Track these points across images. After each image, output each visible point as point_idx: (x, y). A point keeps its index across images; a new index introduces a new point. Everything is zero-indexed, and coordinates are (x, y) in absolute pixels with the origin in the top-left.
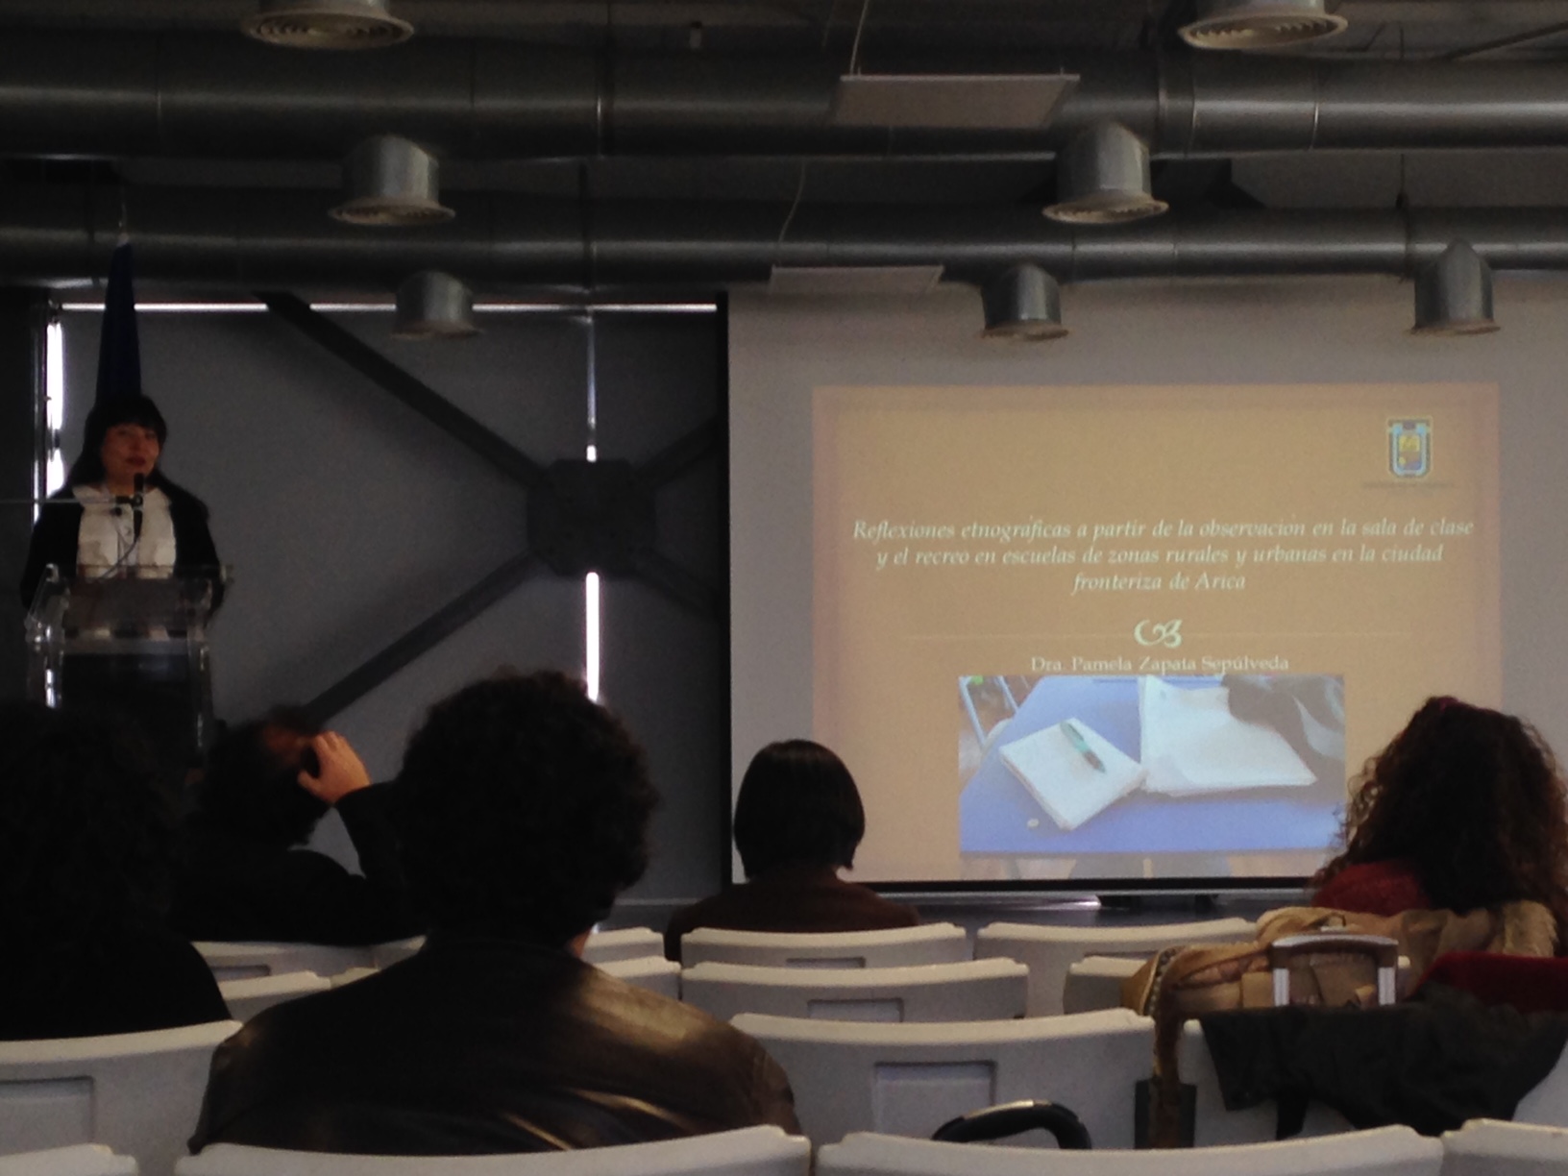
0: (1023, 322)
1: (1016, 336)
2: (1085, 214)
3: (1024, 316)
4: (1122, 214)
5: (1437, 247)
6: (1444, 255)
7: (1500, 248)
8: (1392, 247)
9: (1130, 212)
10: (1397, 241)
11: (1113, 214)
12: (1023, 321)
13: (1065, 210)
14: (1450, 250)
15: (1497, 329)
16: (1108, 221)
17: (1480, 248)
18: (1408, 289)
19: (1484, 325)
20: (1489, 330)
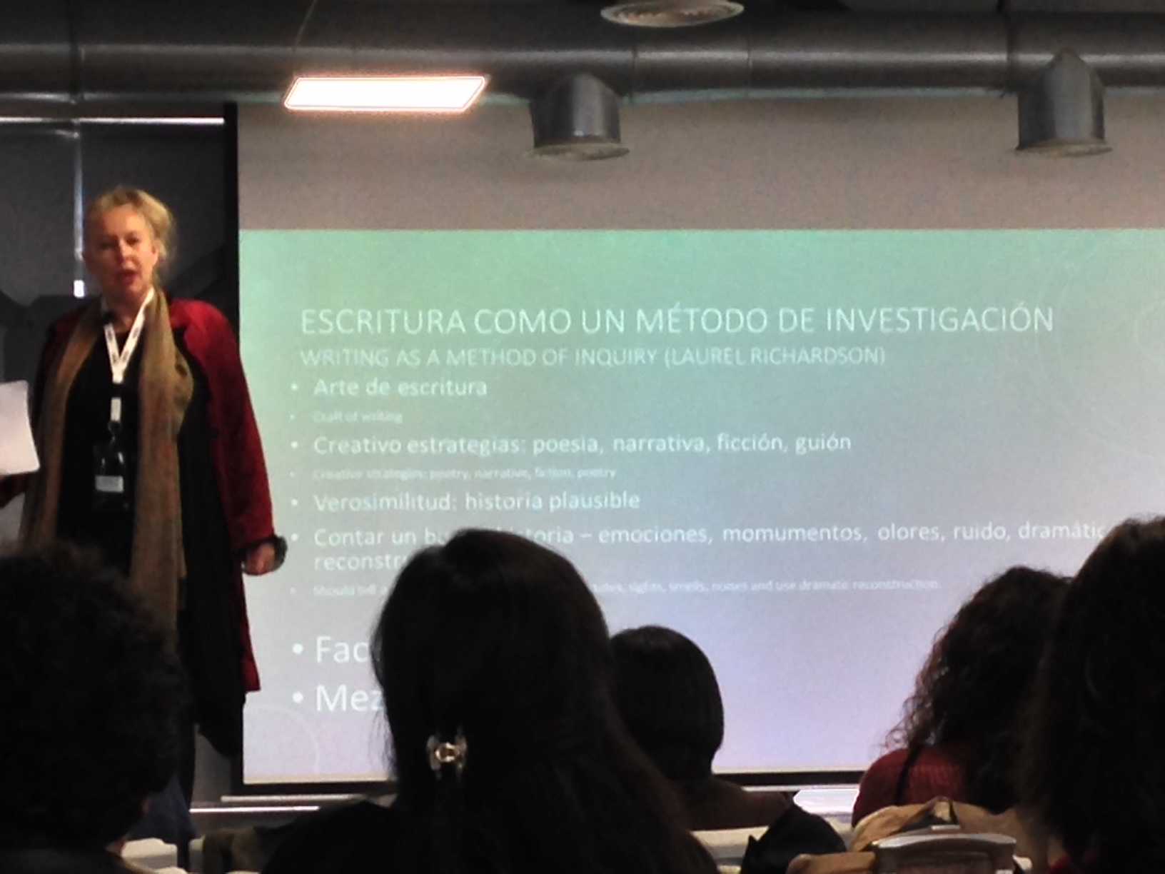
0: (578, 140)
1: (569, 155)
2: (650, 16)
3: (579, 133)
4: (691, 17)
5: (1045, 58)
6: (1052, 65)
7: (1112, 59)
8: (993, 57)
9: (701, 16)
10: (997, 50)
11: (682, 17)
12: (577, 137)
13: (626, 12)
14: (1058, 59)
15: (1109, 150)
16: (674, 25)
17: (1091, 59)
18: (1011, 104)
19: (1093, 146)
20: (1100, 152)
